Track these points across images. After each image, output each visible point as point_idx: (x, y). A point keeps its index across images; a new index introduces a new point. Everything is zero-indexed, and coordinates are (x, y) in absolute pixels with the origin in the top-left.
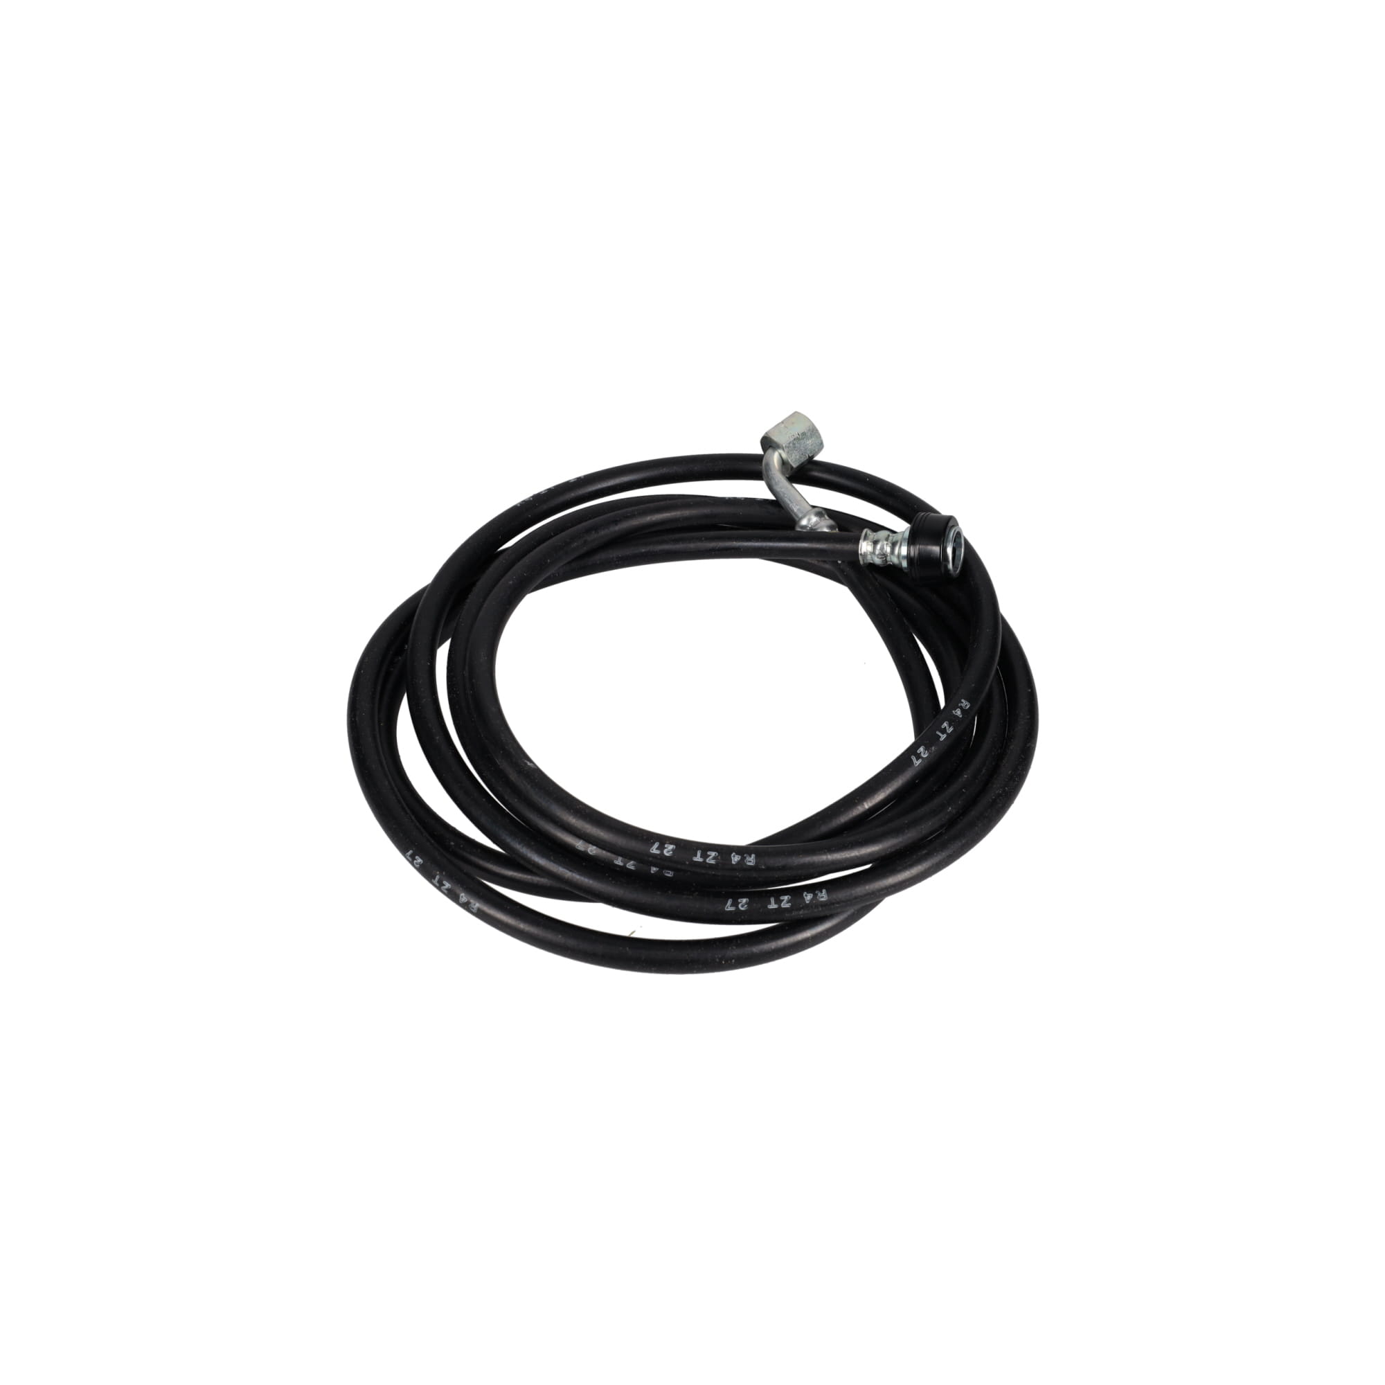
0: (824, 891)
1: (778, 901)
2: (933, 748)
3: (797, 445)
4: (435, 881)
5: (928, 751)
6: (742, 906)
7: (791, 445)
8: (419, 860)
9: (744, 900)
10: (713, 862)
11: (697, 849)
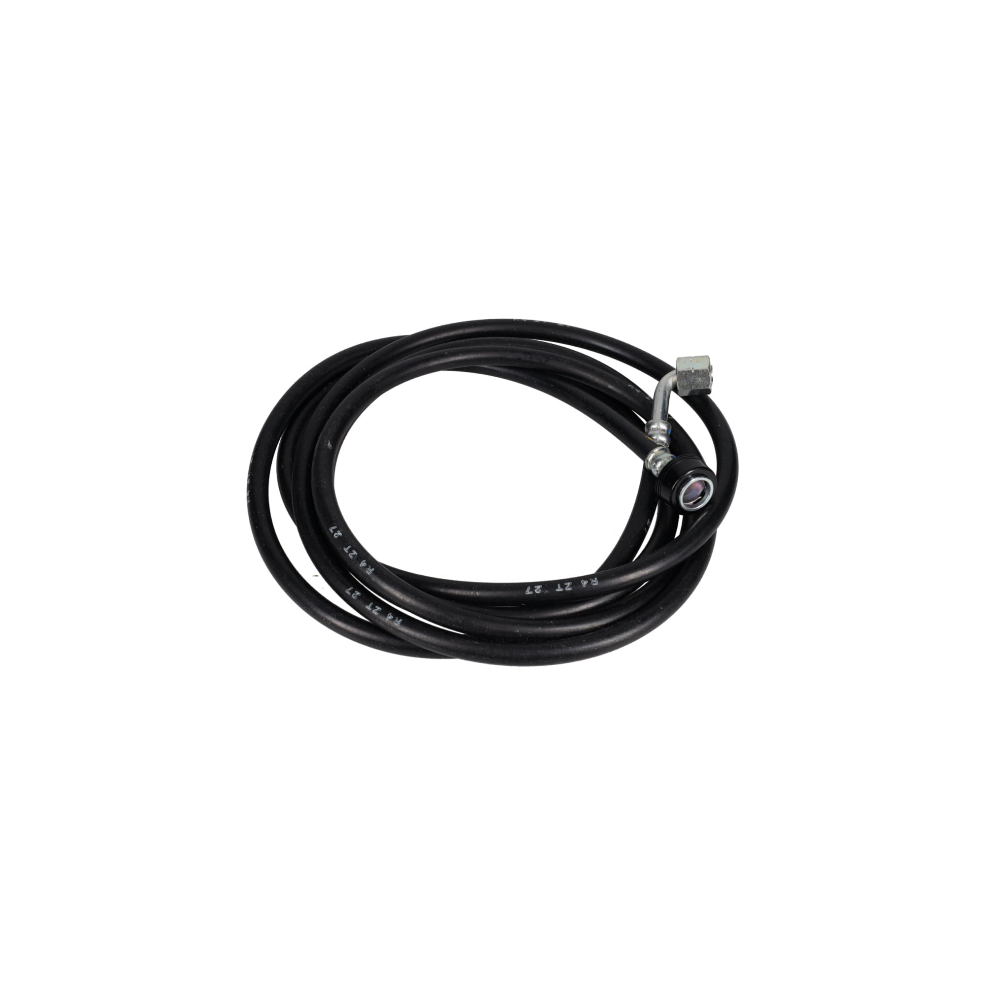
0: (401, 620)
1: (373, 607)
2: (546, 592)
3: (687, 376)
5: (542, 591)
6: (354, 596)
7: (684, 373)
9: (358, 593)
11: (350, 545)
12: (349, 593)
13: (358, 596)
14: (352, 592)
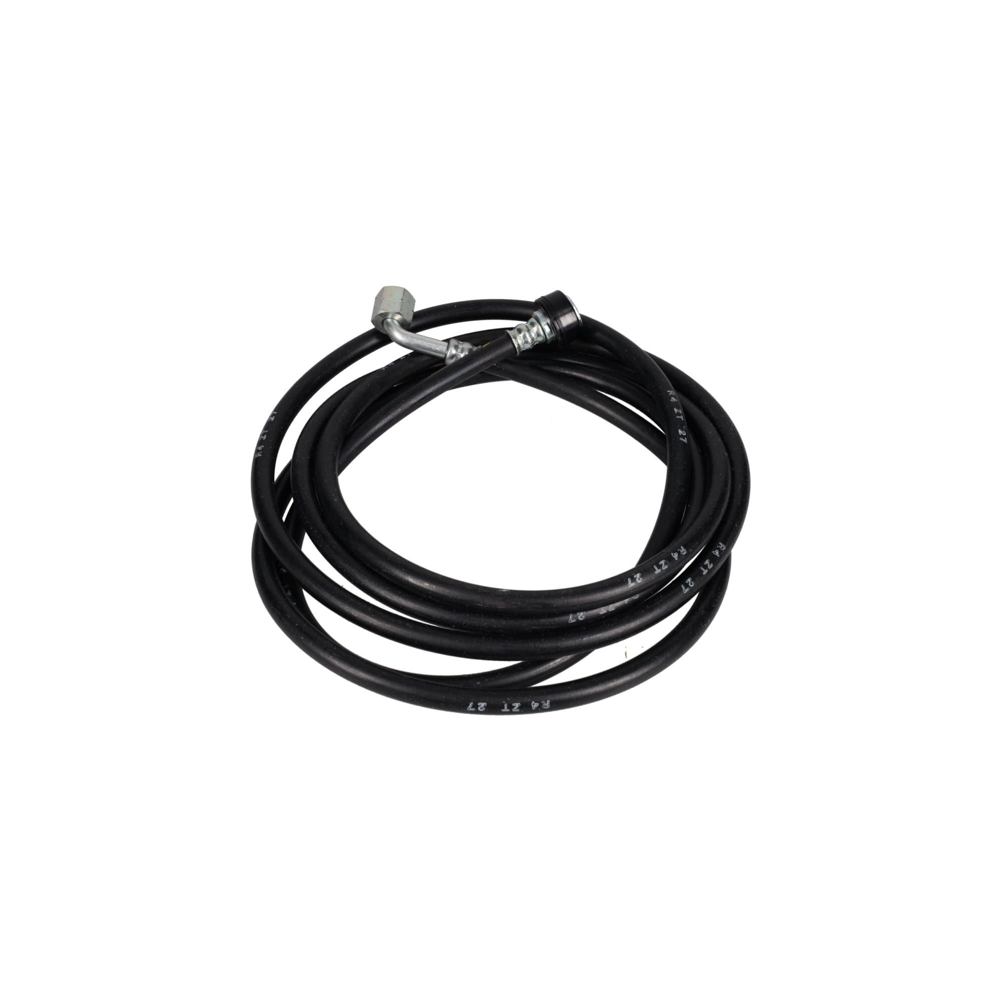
4: (506, 709)
6: (691, 584)
8: (482, 705)
9: (689, 580)
10: (666, 567)
11: (653, 566)
12: (687, 590)
13: (692, 581)
14: (687, 586)
